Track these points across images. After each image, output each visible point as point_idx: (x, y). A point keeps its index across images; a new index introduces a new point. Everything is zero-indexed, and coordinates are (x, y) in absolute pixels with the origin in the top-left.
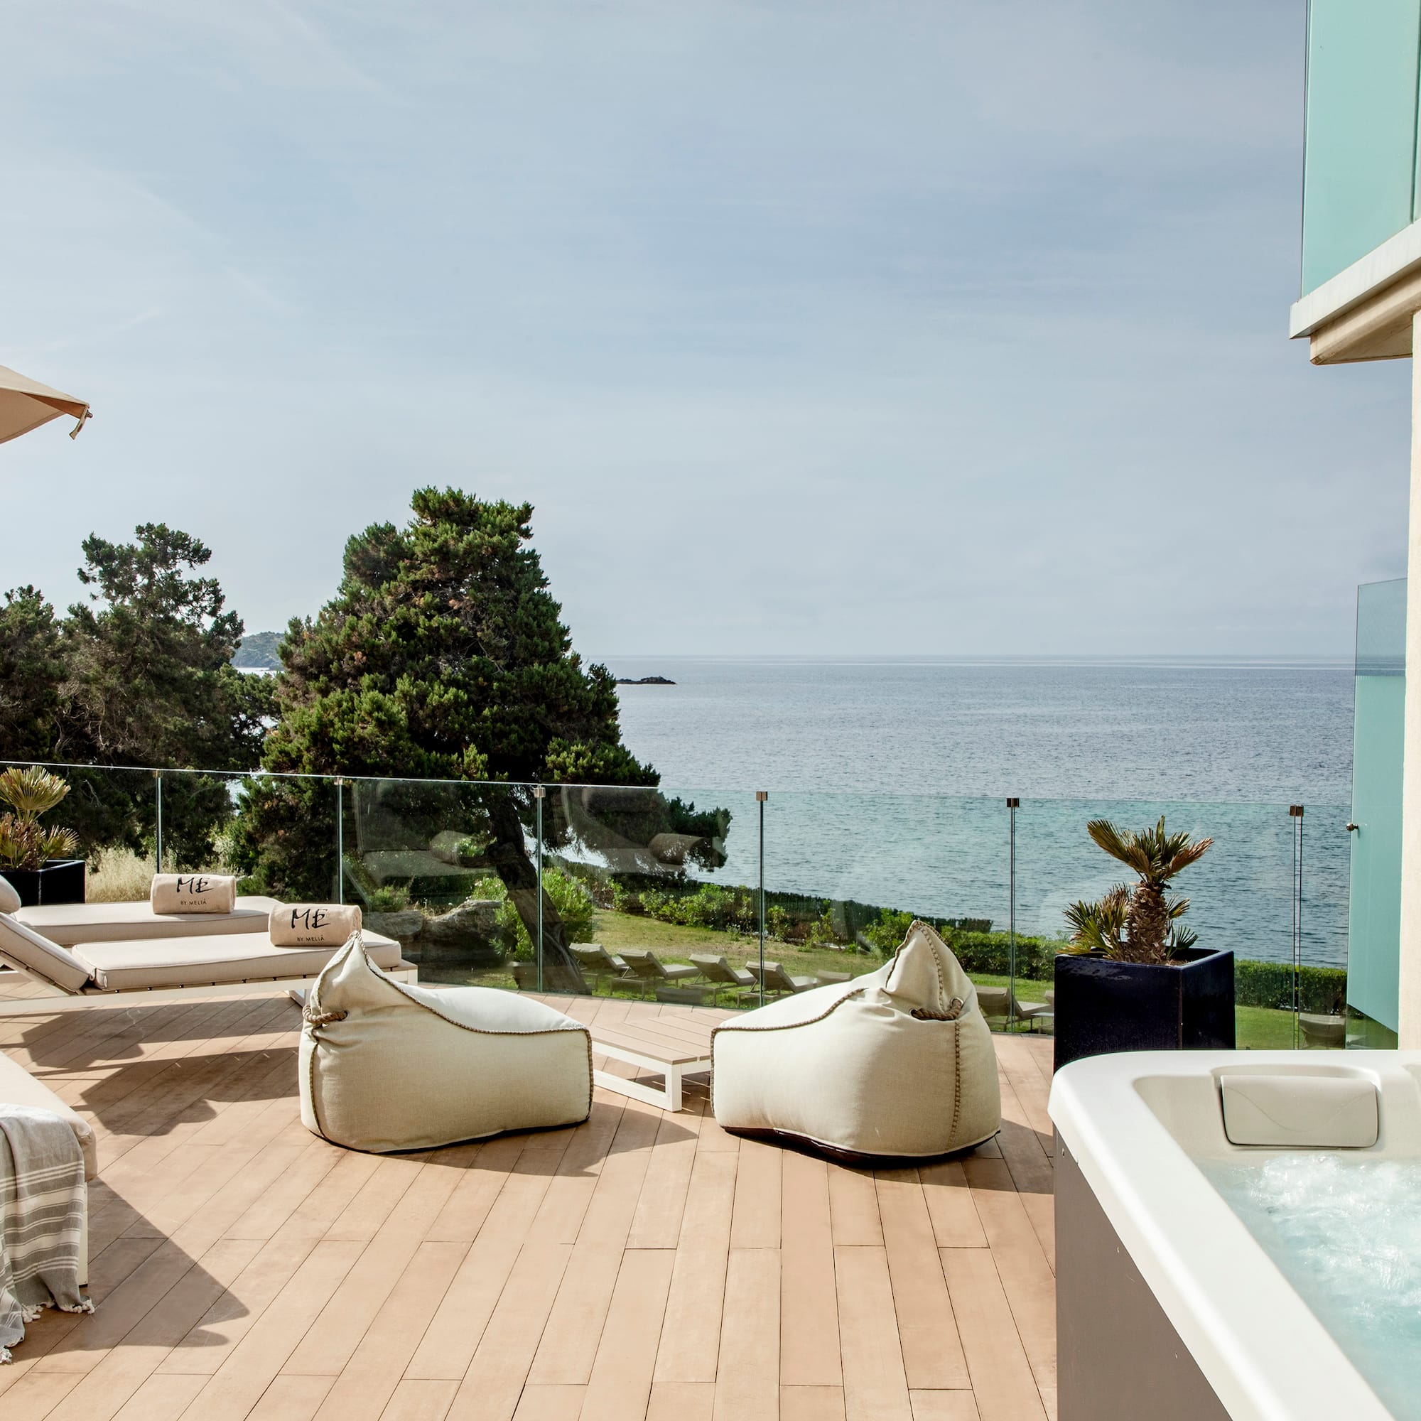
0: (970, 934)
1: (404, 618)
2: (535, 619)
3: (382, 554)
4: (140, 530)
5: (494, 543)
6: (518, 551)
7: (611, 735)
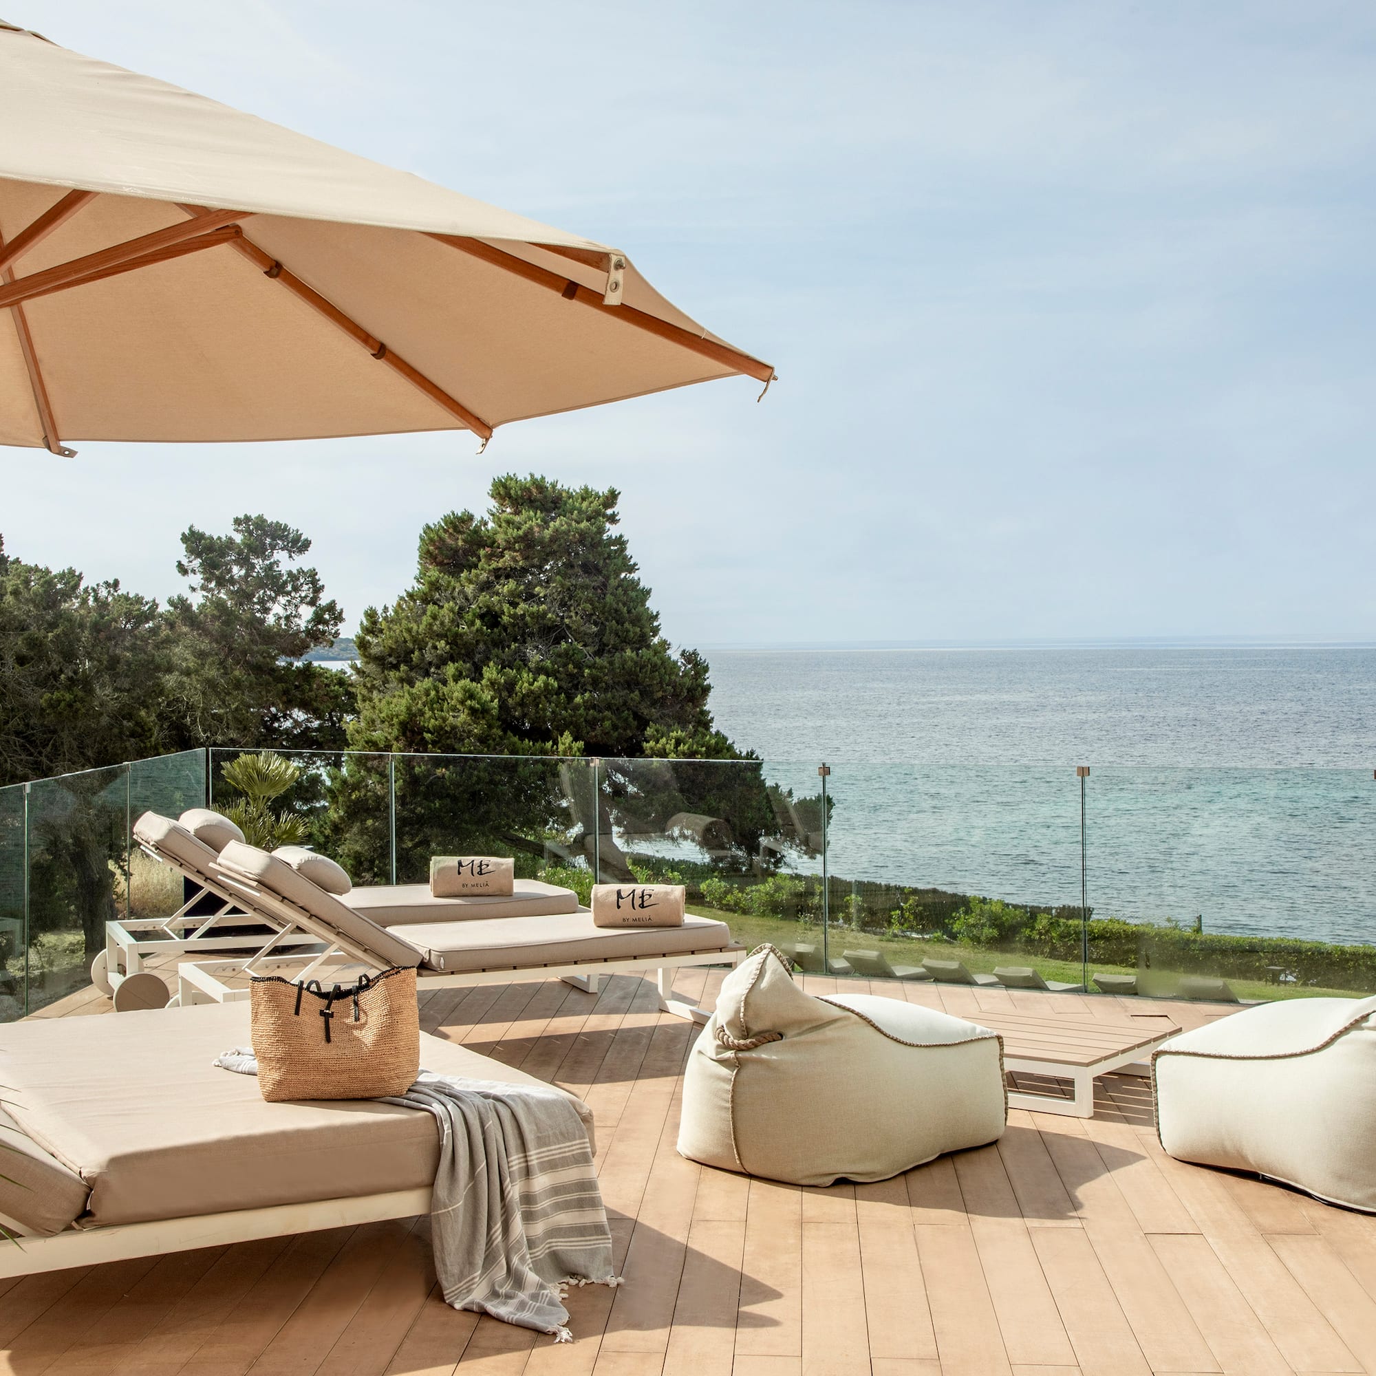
0: (1070, 922)
1: (488, 607)
2: (624, 604)
3: (460, 543)
4: (237, 521)
5: (581, 530)
6: (605, 537)
7: (703, 722)
